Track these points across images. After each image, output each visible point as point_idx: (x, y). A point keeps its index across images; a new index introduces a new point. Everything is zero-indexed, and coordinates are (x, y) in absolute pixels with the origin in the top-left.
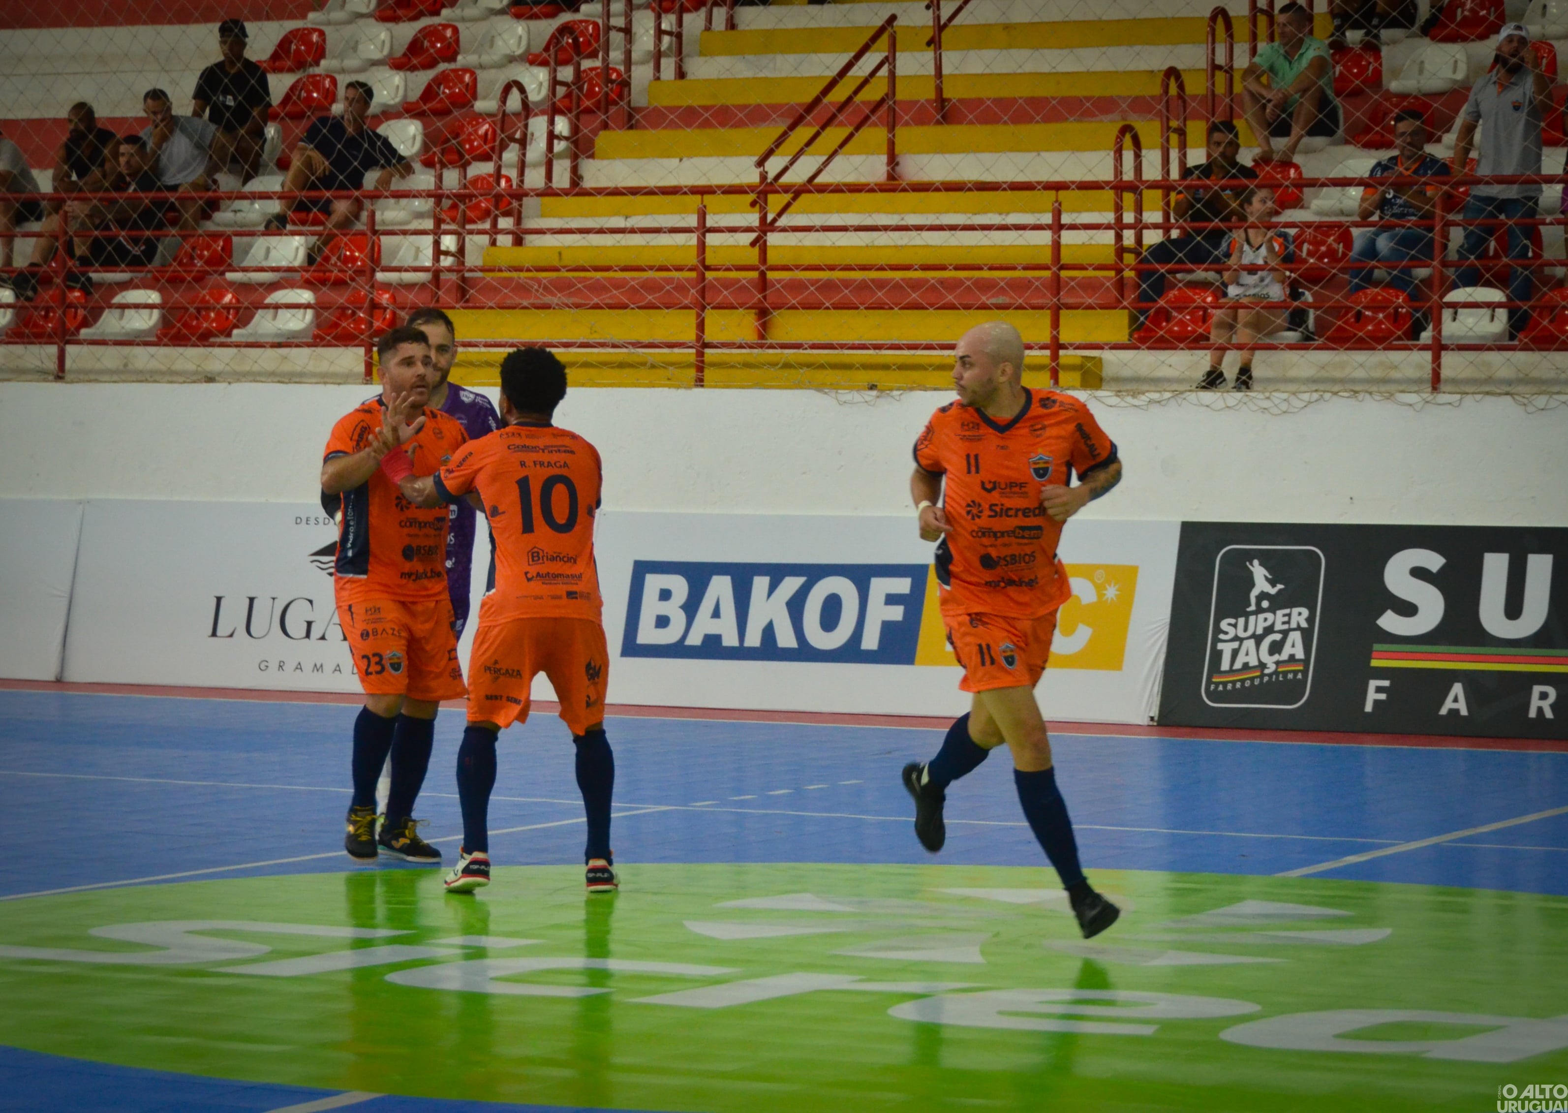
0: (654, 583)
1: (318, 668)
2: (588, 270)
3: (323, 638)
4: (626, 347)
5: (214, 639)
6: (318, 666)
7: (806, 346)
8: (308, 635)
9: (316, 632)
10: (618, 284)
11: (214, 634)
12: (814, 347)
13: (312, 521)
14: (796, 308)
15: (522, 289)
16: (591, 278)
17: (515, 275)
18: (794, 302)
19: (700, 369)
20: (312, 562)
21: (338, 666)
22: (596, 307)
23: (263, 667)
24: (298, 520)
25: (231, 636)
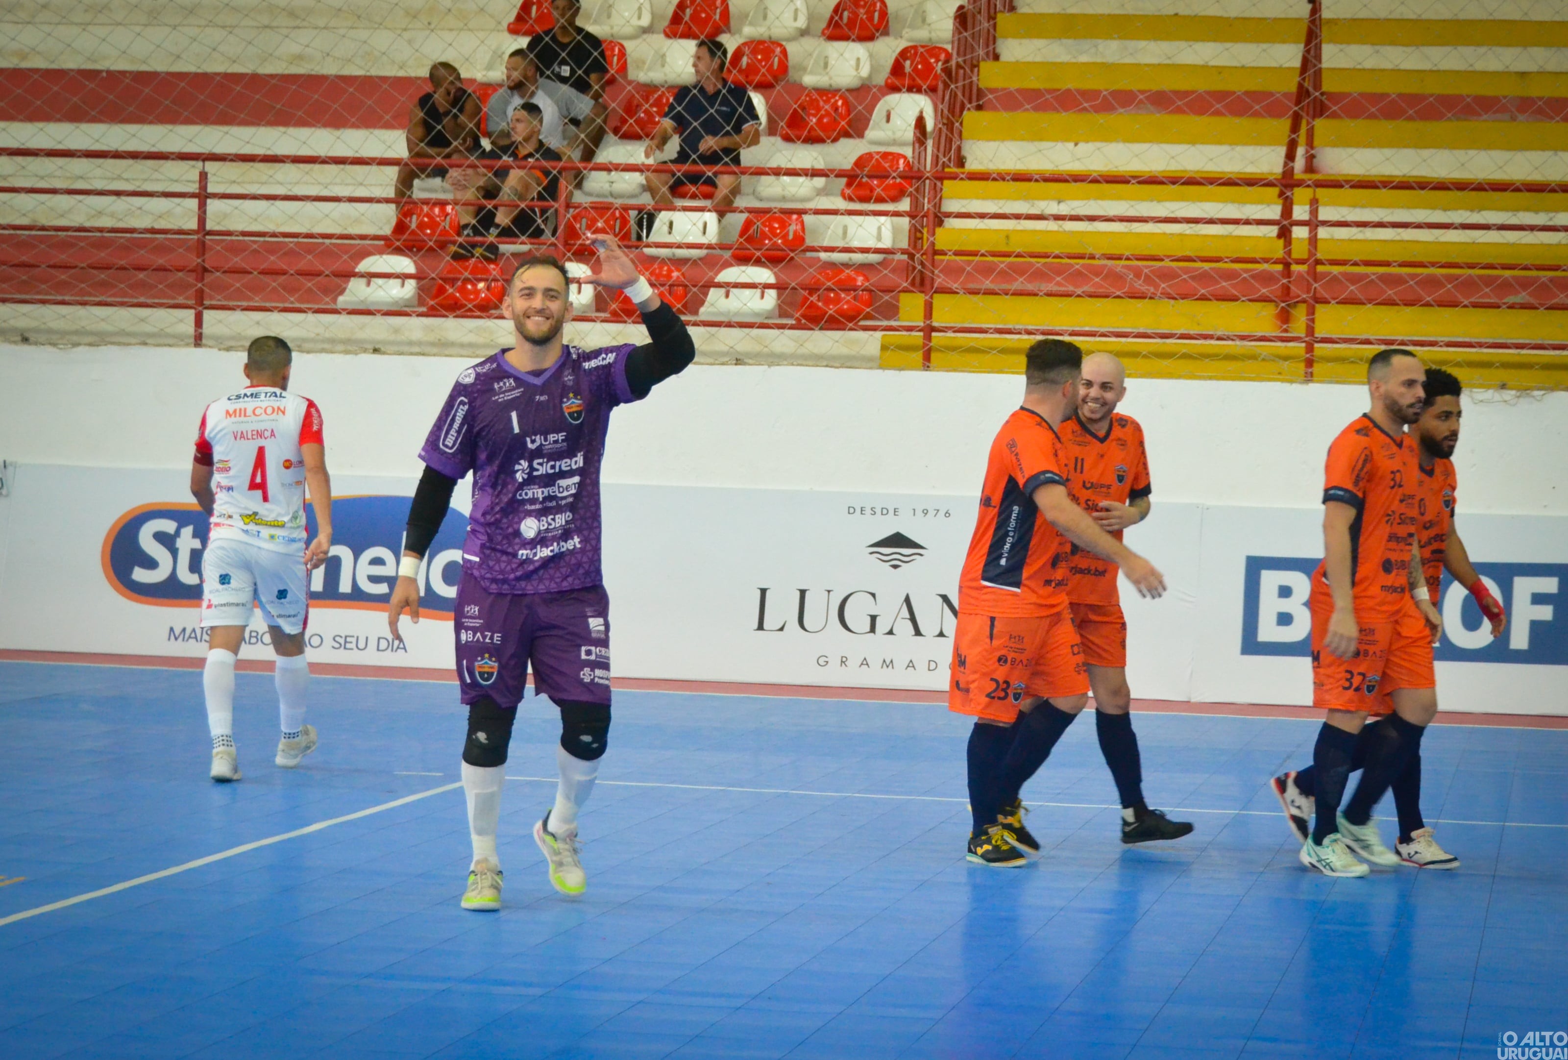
0: (1270, 580)
1: (888, 664)
2: (1194, 261)
3: (891, 632)
4: (1233, 340)
5: (760, 632)
6: (888, 662)
7: (1442, 344)
8: (873, 629)
9: (882, 626)
10: (1230, 275)
11: (761, 627)
12: (1450, 344)
13: (868, 511)
14: (1431, 305)
15: (1115, 277)
16: (1200, 268)
17: (1109, 263)
18: (1428, 299)
19: (1309, 363)
20: (871, 553)
21: (911, 661)
22: (1203, 298)
23: (821, 661)
24: (851, 510)
25: (782, 629)
